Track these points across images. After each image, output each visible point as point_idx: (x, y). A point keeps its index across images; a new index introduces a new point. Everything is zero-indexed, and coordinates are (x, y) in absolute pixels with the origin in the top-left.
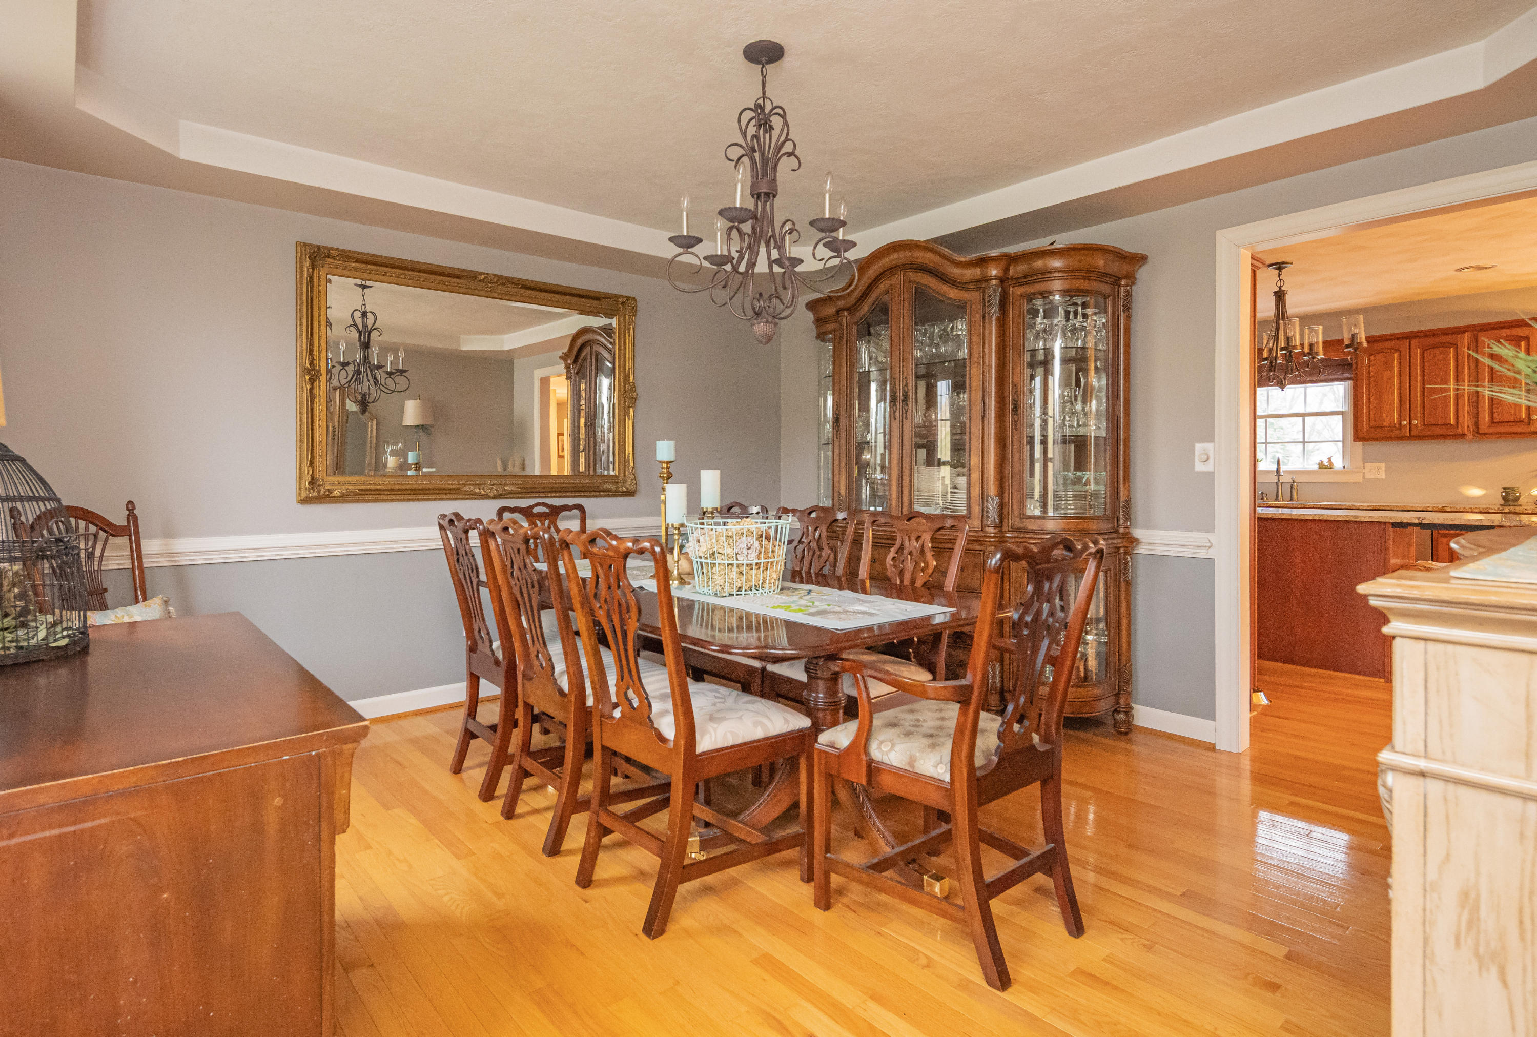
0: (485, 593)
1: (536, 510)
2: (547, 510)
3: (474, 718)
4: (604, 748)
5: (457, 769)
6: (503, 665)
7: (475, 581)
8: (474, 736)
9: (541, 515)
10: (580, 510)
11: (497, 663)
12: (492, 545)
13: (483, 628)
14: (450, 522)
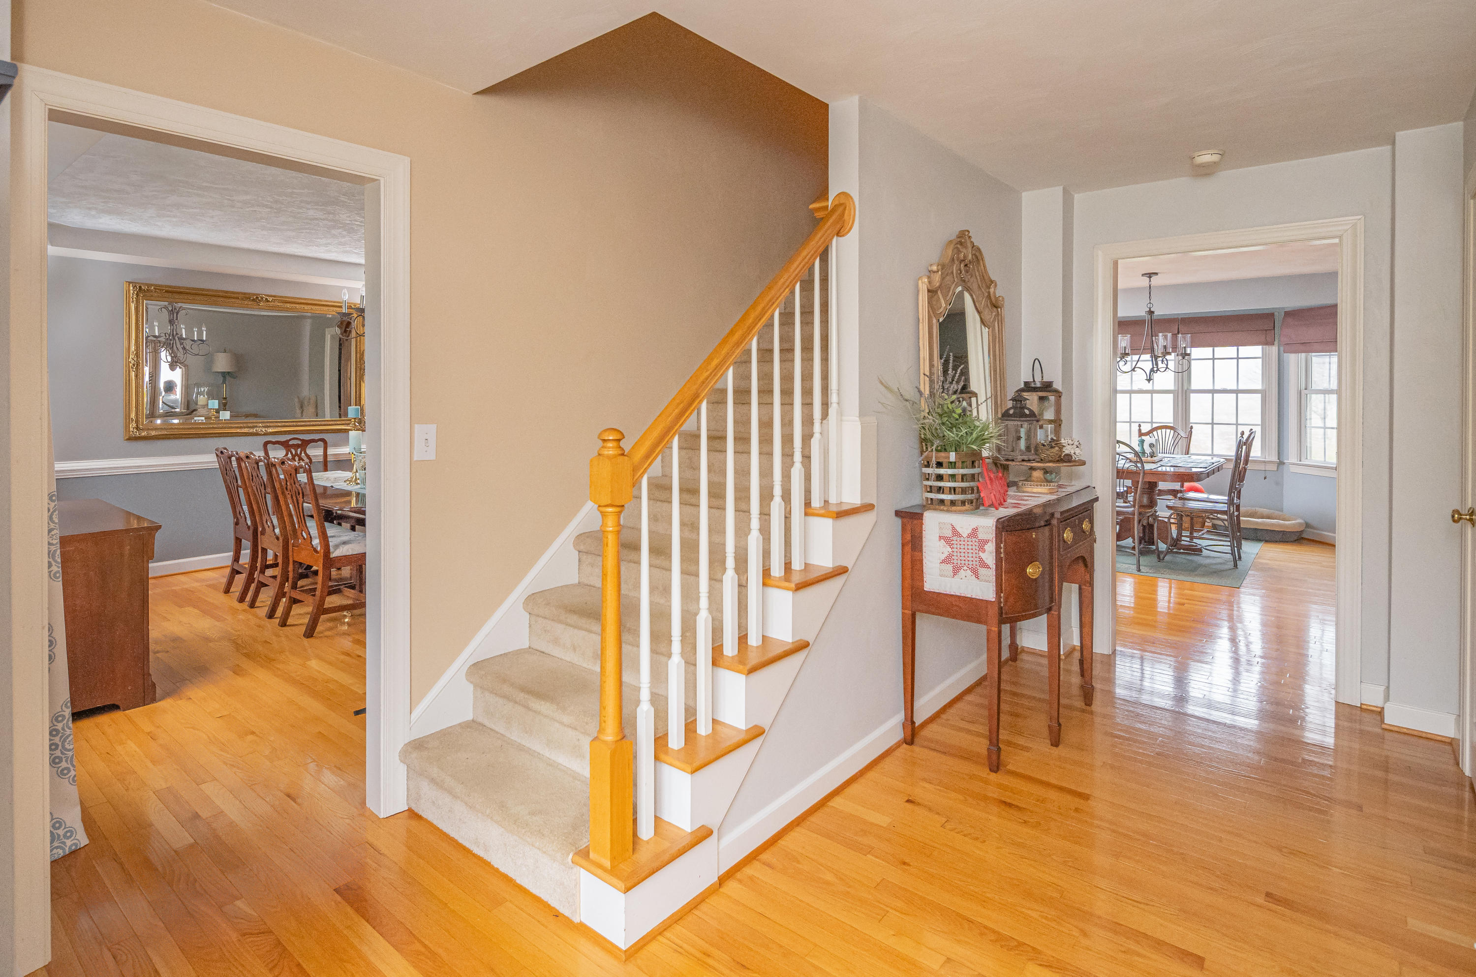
0: (241, 490)
1: (291, 443)
2: (300, 443)
3: (238, 562)
4: (294, 562)
5: (227, 591)
6: (252, 529)
7: (235, 484)
8: (238, 573)
9: (294, 446)
10: (323, 442)
11: (249, 527)
12: (243, 465)
13: (241, 512)
14: (220, 453)
